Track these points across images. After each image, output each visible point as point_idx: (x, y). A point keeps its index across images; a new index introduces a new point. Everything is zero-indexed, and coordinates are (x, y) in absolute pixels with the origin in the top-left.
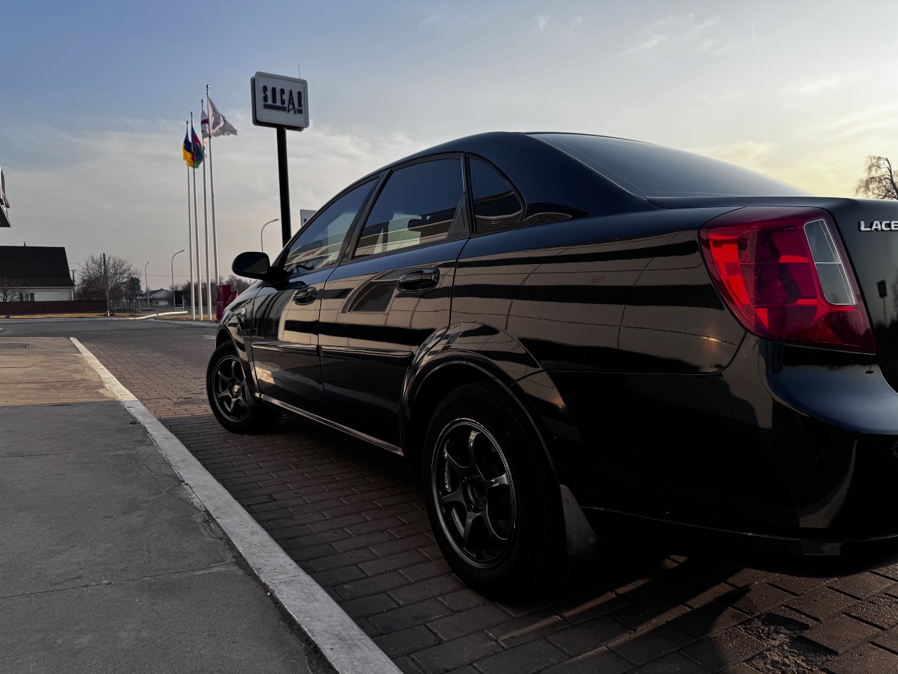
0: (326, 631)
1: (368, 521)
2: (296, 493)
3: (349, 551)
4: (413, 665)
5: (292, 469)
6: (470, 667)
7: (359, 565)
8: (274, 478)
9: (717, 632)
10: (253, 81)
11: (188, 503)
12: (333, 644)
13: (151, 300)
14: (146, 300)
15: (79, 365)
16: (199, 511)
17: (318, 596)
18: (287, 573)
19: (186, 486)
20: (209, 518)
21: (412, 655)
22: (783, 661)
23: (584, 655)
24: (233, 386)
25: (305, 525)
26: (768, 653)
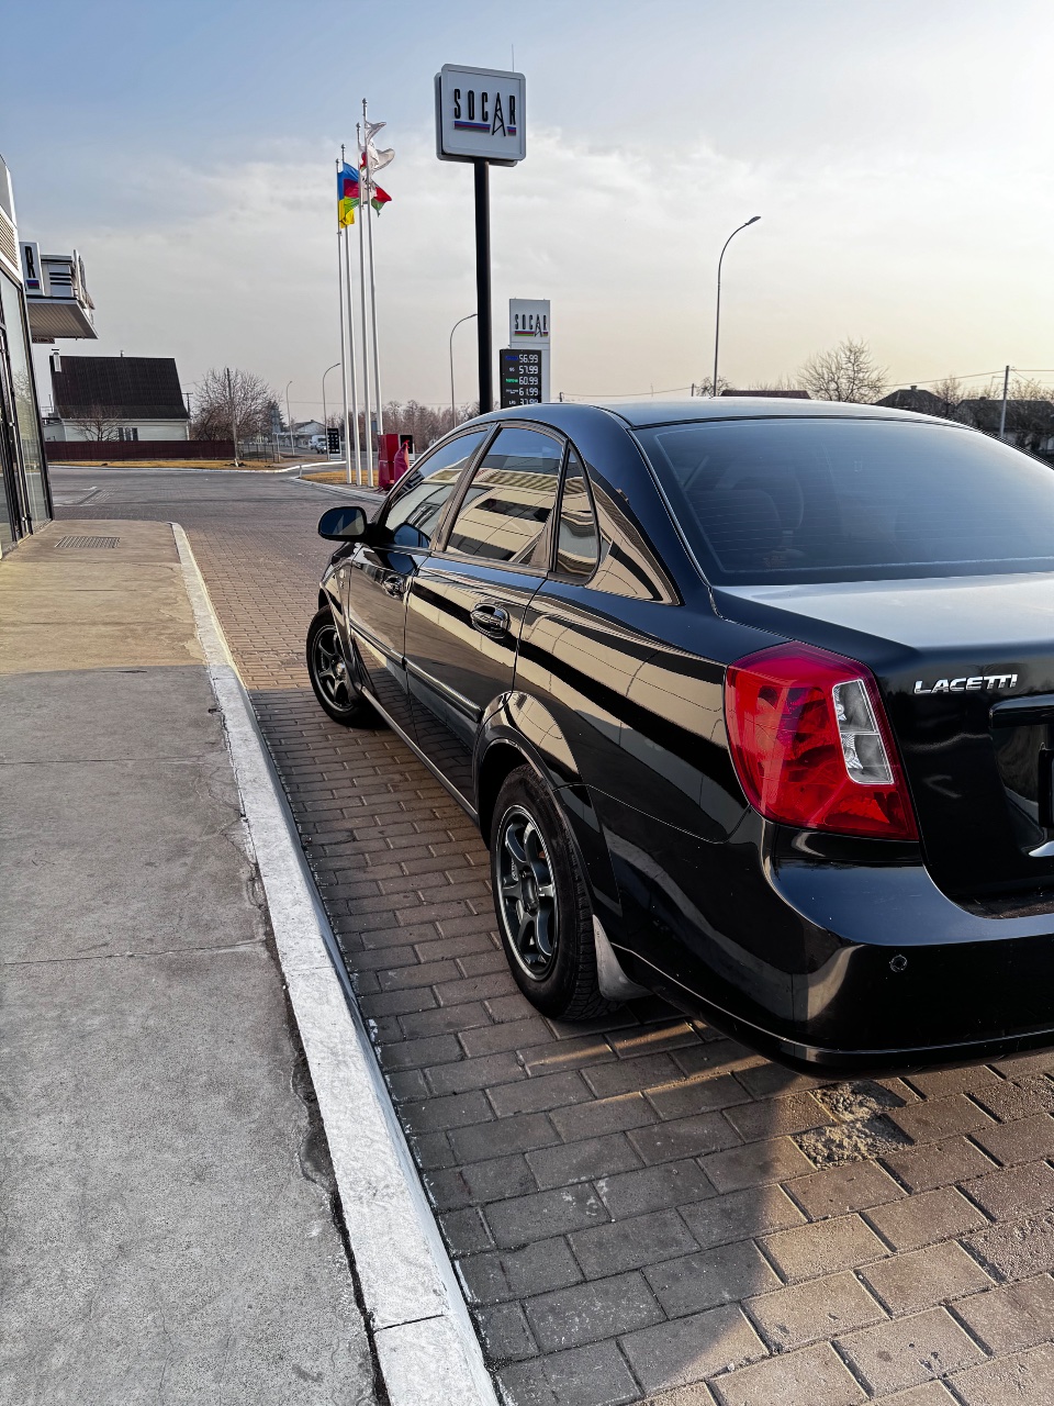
0: (322, 1043)
1: (449, 884)
2: (381, 832)
3: (413, 924)
4: (421, 1082)
5: (389, 792)
6: (480, 1093)
7: (416, 947)
8: (363, 805)
9: (787, 1095)
10: (439, 82)
11: (239, 849)
12: (323, 1058)
13: (297, 439)
15: (171, 589)
16: (249, 862)
17: (331, 997)
18: (312, 963)
19: (244, 824)
20: (256, 876)
21: (426, 1070)
22: (841, 1141)
23: (610, 1099)
24: (337, 663)
25: (375, 881)
26: (828, 1129)
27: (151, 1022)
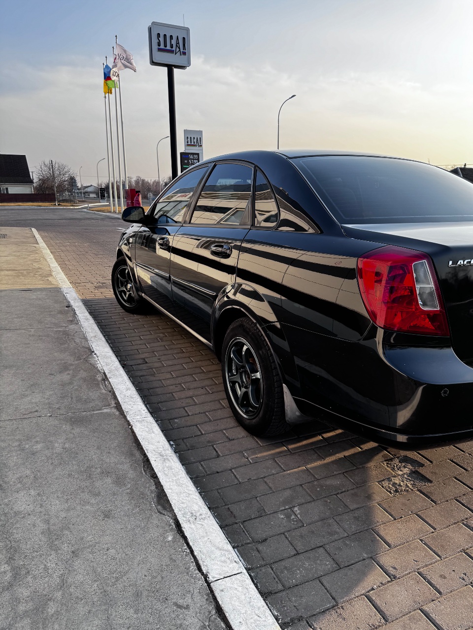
0: (154, 451)
1: (196, 380)
2: (159, 359)
3: (182, 399)
4: (201, 468)
5: (159, 341)
6: (230, 471)
7: (186, 408)
8: (148, 347)
9: (371, 464)
10: (150, 29)
11: (95, 367)
12: (157, 458)
13: (85, 193)
14: (81, 193)
15: (37, 255)
16: (100, 372)
17: (154, 430)
18: (141, 415)
19: (95, 355)
20: (105, 378)
21: (202, 463)
22: (400, 483)
23: (291, 471)
24: (127, 284)
25: (161, 380)
26: (393, 478)
27: (67, 446)
